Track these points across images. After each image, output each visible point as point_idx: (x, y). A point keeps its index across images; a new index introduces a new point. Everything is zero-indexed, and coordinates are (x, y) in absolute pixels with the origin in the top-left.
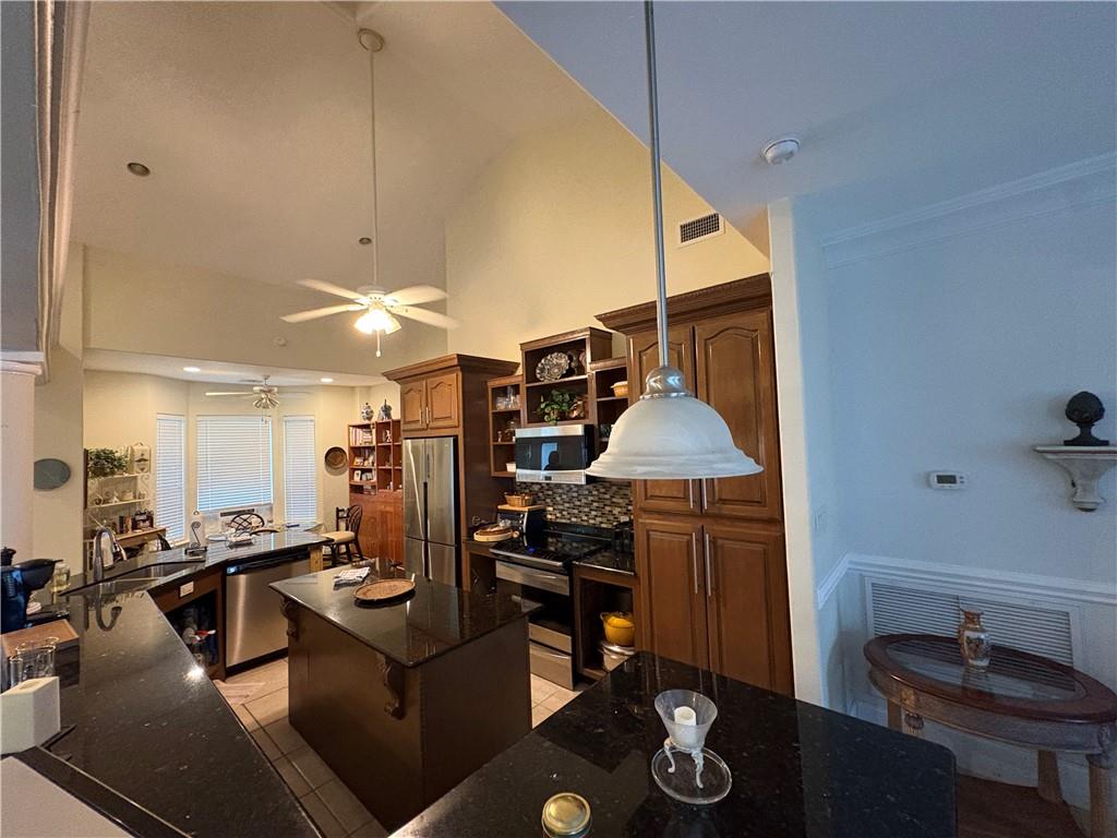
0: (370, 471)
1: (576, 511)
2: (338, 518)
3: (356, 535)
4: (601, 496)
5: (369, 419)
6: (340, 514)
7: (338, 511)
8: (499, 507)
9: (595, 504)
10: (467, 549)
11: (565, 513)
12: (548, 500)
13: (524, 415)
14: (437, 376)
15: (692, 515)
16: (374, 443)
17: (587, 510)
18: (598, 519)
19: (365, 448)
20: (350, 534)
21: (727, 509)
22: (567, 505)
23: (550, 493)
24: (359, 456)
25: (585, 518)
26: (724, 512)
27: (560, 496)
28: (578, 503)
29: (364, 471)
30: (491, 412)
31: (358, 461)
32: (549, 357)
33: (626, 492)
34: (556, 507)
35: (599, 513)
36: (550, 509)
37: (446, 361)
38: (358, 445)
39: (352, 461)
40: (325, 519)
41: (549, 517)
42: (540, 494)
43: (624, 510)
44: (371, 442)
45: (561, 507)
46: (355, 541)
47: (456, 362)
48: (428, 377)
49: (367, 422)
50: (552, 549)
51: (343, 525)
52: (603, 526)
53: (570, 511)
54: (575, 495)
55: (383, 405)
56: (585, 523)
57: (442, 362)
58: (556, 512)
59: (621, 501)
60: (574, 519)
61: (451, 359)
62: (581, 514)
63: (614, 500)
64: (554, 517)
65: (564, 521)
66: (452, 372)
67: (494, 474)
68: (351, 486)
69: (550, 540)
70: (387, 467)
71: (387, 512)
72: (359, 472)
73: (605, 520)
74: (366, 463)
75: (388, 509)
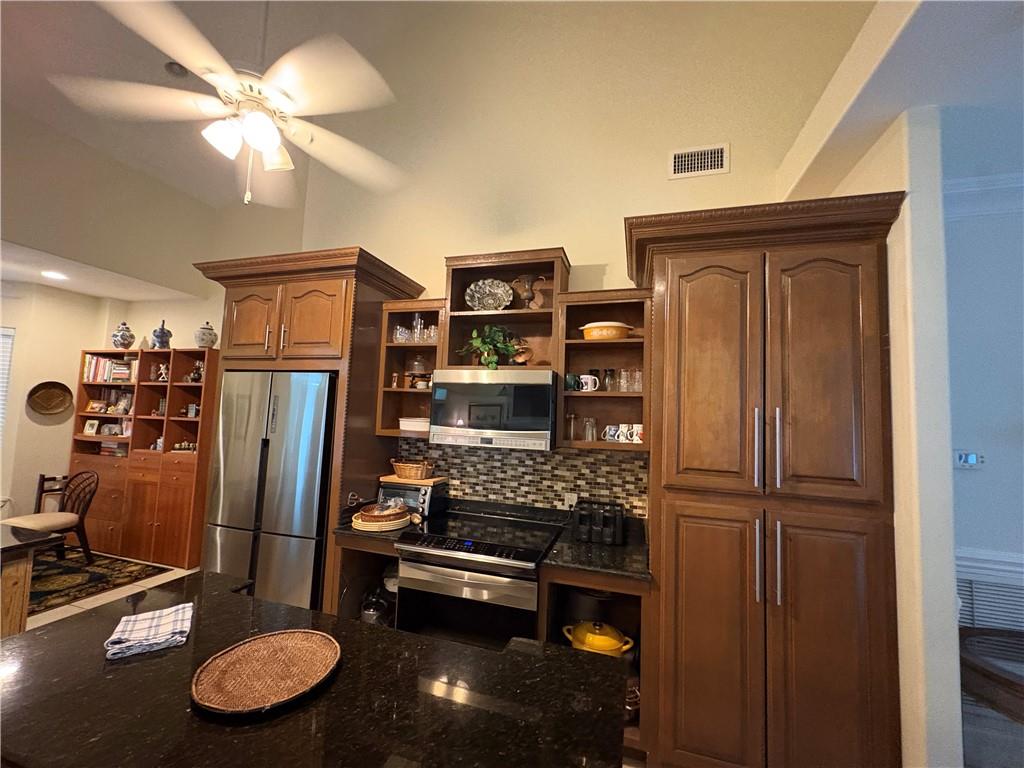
0: (115, 421)
1: (497, 486)
2: (42, 491)
3: (81, 519)
4: (538, 467)
5: (127, 346)
6: (47, 485)
7: (43, 480)
8: (381, 479)
9: (528, 478)
10: (337, 543)
11: (477, 488)
12: (453, 471)
13: (442, 354)
14: (309, 280)
15: (750, 495)
16: (134, 381)
17: (515, 484)
18: (533, 497)
19: (110, 387)
20: (69, 518)
21: (805, 489)
22: (485, 478)
23: (458, 461)
24: (98, 399)
25: (512, 495)
26: (801, 492)
27: (474, 465)
28: (502, 476)
29: (105, 421)
30: (384, 344)
31: (95, 406)
32: (480, 283)
33: (575, 463)
34: (465, 480)
35: (533, 489)
36: (456, 482)
37: (335, 256)
38: (99, 380)
39: (83, 405)
40: (12, 494)
41: (452, 493)
42: (442, 463)
43: (572, 486)
44: (129, 379)
45: (474, 480)
46: (79, 528)
47: (354, 261)
48: (290, 281)
49: (121, 349)
50: (454, 535)
51: (51, 502)
52: (537, 505)
53: (488, 485)
54: (498, 464)
55: (158, 327)
56: (511, 502)
57: (330, 257)
58: (464, 486)
59: (567, 474)
60: (492, 497)
61: (346, 255)
62: (504, 490)
63: (556, 472)
64: (461, 493)
65: (476, 498)
66: (342, 277)
67: (380, 431)
68: (76, 442)
69: (451, 524)
70: (154, 417)
71: (145, 484)
72: (96, 422)
73: (541, 498)
74: (111, 410)
75: (149, 478)
